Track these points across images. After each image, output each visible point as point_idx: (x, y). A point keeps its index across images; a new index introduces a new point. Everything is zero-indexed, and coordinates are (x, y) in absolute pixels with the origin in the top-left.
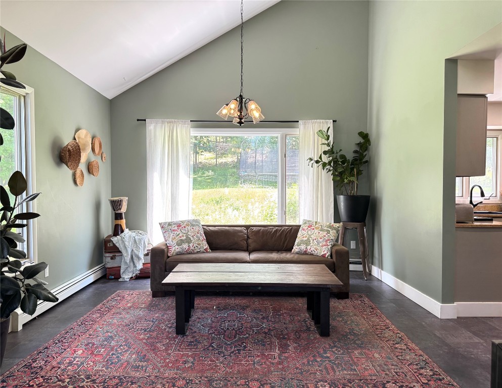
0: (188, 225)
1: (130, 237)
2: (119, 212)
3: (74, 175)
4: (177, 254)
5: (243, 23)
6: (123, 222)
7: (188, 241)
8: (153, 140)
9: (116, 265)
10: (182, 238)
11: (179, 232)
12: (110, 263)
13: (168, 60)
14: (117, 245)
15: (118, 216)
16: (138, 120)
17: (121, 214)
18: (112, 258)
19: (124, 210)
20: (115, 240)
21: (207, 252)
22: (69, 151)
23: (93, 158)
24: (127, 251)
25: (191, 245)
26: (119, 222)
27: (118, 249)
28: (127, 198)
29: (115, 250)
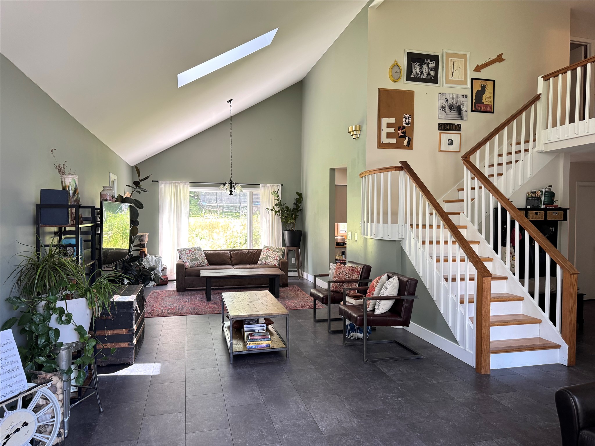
0: (195, 250)
4: (191, 267)
6: (146, 250)
7: (197, 259)
10: (193, 258)
11: (191, 254)
16: (153, 181)
17: (144, 244)
19: (146, 241)
21: (207, 266)
26: (143, 249)
28: (148, 234)
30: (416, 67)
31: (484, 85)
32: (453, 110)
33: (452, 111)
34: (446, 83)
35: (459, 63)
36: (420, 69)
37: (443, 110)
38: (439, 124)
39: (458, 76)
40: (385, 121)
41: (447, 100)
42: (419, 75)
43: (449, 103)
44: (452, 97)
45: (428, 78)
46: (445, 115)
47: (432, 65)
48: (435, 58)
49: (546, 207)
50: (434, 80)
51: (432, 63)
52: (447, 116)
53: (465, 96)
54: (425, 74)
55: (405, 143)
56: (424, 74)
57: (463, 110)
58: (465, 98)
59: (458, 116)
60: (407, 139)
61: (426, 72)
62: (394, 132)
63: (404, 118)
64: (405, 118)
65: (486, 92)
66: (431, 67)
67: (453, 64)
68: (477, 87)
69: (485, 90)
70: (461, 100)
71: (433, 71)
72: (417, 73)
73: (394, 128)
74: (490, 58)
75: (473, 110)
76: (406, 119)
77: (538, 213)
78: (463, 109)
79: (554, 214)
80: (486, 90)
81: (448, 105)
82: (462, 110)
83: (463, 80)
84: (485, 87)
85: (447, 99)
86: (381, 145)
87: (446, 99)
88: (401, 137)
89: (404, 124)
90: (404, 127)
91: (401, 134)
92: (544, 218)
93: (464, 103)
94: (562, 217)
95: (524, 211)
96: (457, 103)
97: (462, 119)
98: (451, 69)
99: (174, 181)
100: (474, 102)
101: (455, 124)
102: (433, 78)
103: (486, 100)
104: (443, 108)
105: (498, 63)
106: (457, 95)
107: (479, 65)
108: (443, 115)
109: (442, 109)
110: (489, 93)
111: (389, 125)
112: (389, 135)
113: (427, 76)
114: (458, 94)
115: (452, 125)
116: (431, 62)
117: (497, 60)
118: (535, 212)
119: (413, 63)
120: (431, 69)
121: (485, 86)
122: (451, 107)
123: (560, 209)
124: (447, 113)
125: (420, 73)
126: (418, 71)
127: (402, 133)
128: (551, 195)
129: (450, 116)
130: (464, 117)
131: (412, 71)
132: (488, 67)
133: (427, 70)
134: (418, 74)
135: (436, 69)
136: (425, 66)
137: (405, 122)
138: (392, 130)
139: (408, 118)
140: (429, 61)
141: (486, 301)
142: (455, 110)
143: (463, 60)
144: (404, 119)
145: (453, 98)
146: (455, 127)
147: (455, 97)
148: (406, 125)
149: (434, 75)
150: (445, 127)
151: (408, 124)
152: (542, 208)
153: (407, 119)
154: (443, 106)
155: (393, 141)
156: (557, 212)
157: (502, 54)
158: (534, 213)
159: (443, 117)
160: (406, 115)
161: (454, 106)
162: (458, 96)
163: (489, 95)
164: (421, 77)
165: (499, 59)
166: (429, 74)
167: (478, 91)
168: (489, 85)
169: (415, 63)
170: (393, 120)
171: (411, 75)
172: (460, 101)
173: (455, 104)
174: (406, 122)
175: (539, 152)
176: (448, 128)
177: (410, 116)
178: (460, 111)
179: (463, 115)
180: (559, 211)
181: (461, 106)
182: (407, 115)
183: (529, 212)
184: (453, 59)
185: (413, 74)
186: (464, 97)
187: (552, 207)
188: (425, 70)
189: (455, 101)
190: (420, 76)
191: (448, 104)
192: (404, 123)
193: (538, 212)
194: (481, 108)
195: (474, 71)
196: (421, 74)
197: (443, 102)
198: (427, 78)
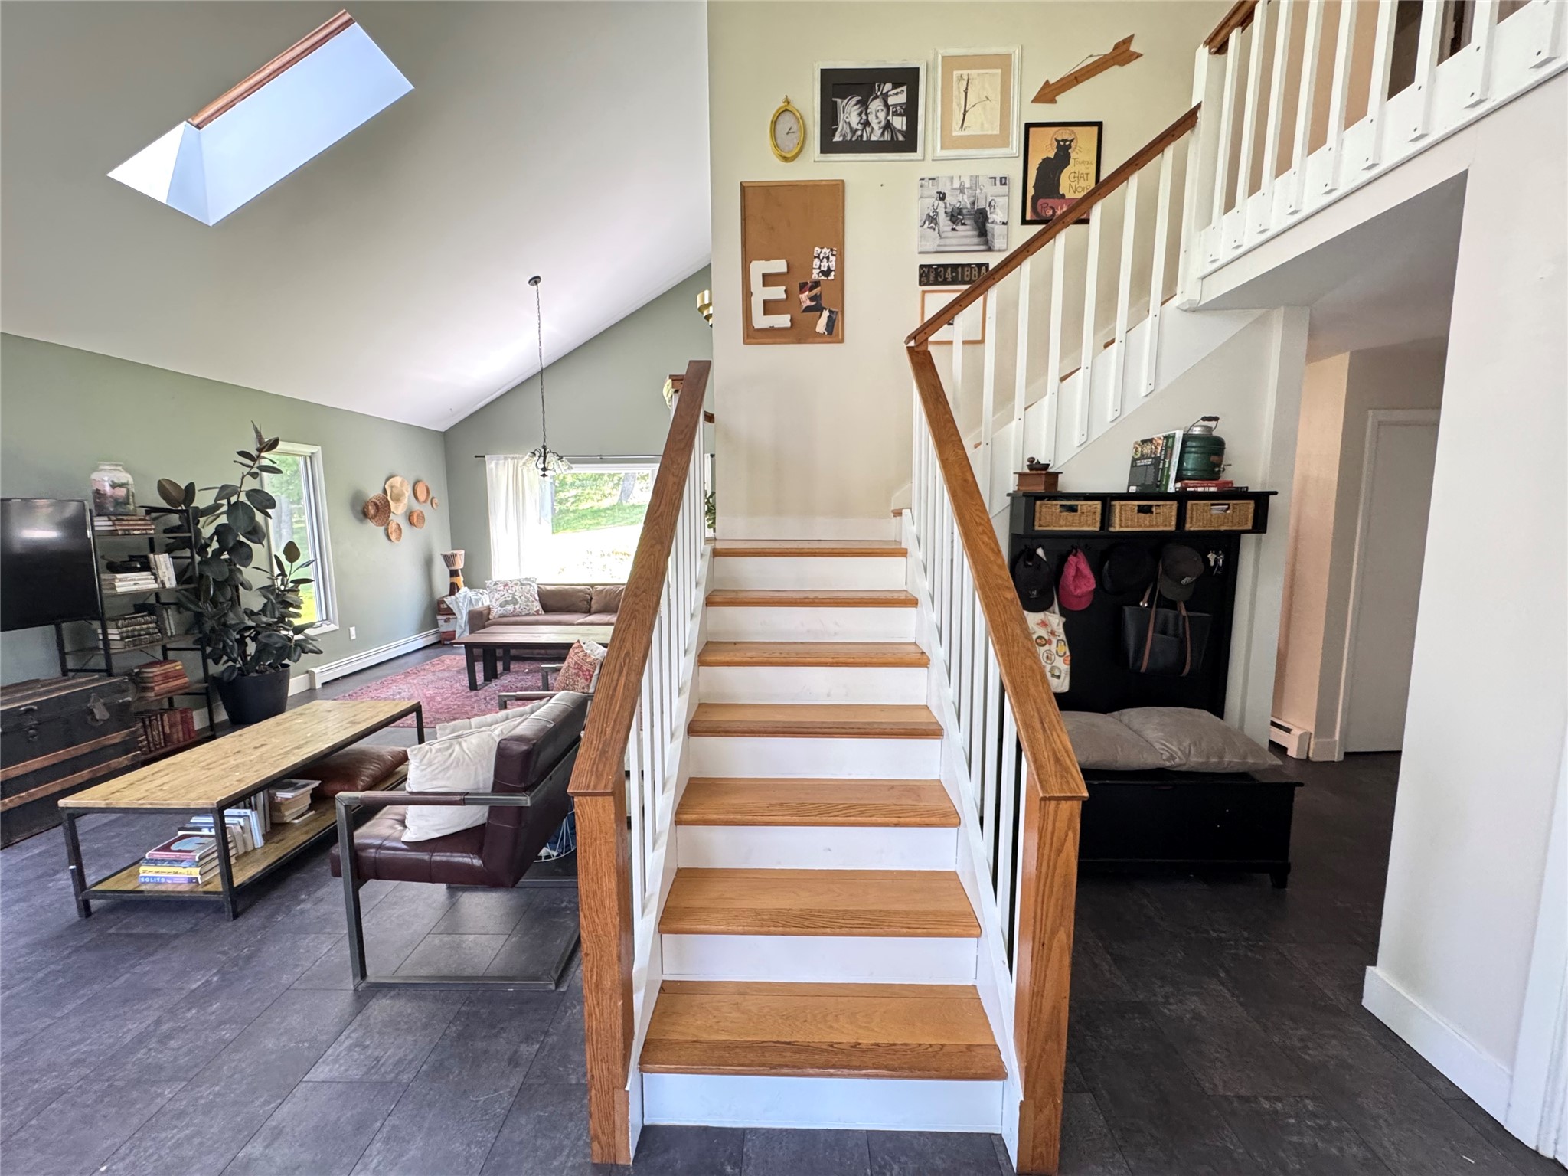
0: (516, 584)
1: (465, 596)
2: (453, 568)
3: (387, 530)
4: (500, 617)
5: (542, 370)
6: (460, 580)
7: (514, 602)
8: (494, 480)
9: (451, 629)
10: (508, 599)
11: (505, 592)
12: (444, 627)
13: (503, 387)
14: (451, 606)
15: (454, 573)
16: (476, 457)
17: (456, 571)
18: (446, 621)
19: (459, 565)
20: (448, 600)
21: (538, 614)
22: (376, 504)
23: (417, 507)
24: (461, 613)
25: (517, 606)
26: (455, 580)
27: (452, 610)
28: (463, 552)
29: (449, 612)
30: (847, 109)
31: (1066, 141)
32: (963, 224)
33: (957, 228)
34: (942, 148)
35: (985, 84)
36: (860, 114)
37: (931, 228)
38: (921, 266)
39: (982, 124)
40: (758, 268)
41: (942, 197)
42: (859, 133)
43: (948, 205)
44: (958, 186)
45: (887, 137)
46: (938, 241)
47: (899, 98)
48: (907, 78)
49: (1184, 489)
50: (907, 143)
51: (897, 94)
52: (943, 242)
53: (1001, 178)
54: (876, 127)
55: (821, 326)
56: (873, 129)
57: (993, 222)
58: (1001, 184)
59: (976, 240)
60: (826, 314)
61: (879, 123)
62: (784, 296)
63: (815, 257)
64: (818, 257)
65: (1072, 161)
66: (895, 105)
67: (967, 89)
68: (1044, 148)
69: (1069, 154)
70: (988, 192)
71: (900, 115)
72: (851, 128)
73: (784, 288)
74: (1091, 56)
75: (1028, 217)
76: (821, 261)
77: (1154, 509)
78: (991, 217)
79: (1216, 511)
80: (1073, 155)
81: (946, 212)
82: (990, 221)
83: (997, 132)
84: (1069, 146)
85: (944, 194)
86: (753, 335)
87: (939, 193)
88: (808, 309)
89: (815, 276)
90: (817, 284)
91: (809, 303)
92: (1174, 523)
93: (997, 199)
94: (1247, 520)
95: (1098, 504)
96: (973, 203)
97: (990, 249)
98: (959, 104)
99: (511, 456)
100: (1033, 196)
101: (969, 265)
102: (901, 138)
103: (1073, 184)
104: (932, 219)
105: (1116, 68)
106: (975, 179)
107: (1051, 82)
108: (932, 241)
109: (927, 223)
110: (1083, 162)
111: (768, 280)
112: (769, 307)
113: (883, 134)
114: (977, 177)
115: (960, 269)
116: (895, 91)
117: (1113, 58)
118: (1139, 506)
119: (839, 100)
120: (896, 111)
121: (1068, 143)
122: (955, 216)
123: (1242, 494)
124: (943, 235)
125: (860, 127)
126: (854, 120)
127: (812, 299)
128: (1211, 449)
129: (954, 241)
130: (996, 241)
131: (835, 121)
132: (1079, 86)
133: (882, 115)
134: (854, 131)
135: (910, 110)
136: (876, 105)
137: (820, 268)
138: (778, 292)
139: (828, 258)
140: (888, 86)
141: (595, 893)
142: (967, 222)
143: (999, 71)
144: (816, 262)
145: (962, 190)
146: (971, 273)
147: (967, 185)
148: (823, 278)
149: (904, 128)
150: (937, 274)
151: (826, 273)
152: (1169, 491)
153: (825, 260)
154: (931, 214)
155: (783, 321)
156: (1228, 505)
157: (1131, 38)
158: (1136, 508)
159: (931, 246)
160: (822, 248)
161: (964, 211)
162: (977, 182)
163: (1081, 169)
164: (865, 139)
165: (1123, 54)
166: (888, 126)
167: (1046, 161)
168: (1085, 140)
169: (845, 98)
170: (779, 266)
171: (834, 135)
172: (983, 196)
173: (969, 206)
174: (822, 269)
175: (1186, 311)
176: (949, 277)
177: (832, 250)
178: (984, 226)
179: (993, 235)
180: (1235, 502)
181: (988, 209)
182: (825, 250)
183: (1114, 505)
184: (965, 73)
185: (839, 130)
186: (998, 182)
187: (1207, 489)
188: (874, 117)
189: (969, 197)
190: (861, 136)
191: (946, 208)
192: (816, 272)
193: (1151, 506)
194: (1054, 212)
195: (1035, 100)
196: (864, 128)
197: (931, 203)
198: (882, 139)
